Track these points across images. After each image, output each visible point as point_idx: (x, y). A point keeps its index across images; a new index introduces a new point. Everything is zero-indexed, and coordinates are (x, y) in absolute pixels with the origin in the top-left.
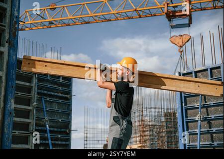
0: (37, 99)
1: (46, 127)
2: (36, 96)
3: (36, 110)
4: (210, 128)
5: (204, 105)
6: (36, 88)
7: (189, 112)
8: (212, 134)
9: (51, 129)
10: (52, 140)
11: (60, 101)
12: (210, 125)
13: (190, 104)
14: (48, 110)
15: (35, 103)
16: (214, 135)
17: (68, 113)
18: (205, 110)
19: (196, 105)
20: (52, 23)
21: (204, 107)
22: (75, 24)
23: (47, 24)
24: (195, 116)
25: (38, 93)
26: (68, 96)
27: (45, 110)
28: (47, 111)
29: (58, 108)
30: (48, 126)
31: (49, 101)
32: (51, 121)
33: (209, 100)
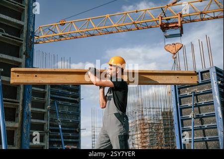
0: (51, 103)
1: (58, 127)
2: (49, 100)
3: (50, 112)
4: (202, 124)
5: (196, 104)
6: (49, 93)
7: (183, 110)
8: (204, 130)
9: (63, 129)
10: (64, 138)
11: (71, 104)
12: (202, 122)
14: (60, 111)
15: (49, 106)
16: (206, 130)
17: (78, 115)
18: (197, 109)
19: (189, 105)
20: (62, 37)
21: (196, 106)
22: (82, 36)
23: (58, 37)
24: (189, 114)
25: (51, 98)
26: (77, 100)
27: (57, 112)
28: (59, 113)
29: (69, 110)
30: (60, 126)
31: (60, 104)
32: (63, 121)
33: (201, 100)
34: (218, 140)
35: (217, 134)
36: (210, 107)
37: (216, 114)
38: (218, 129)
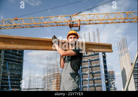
0: (4, 63)
1: (8, 77)
2: (3, 60)
3: (3, 68)
4: (93, 77)
5: (90, 66)
6: (3, 57)
7: (83, 69)
8: (94, 80)
9: (11, 78)
10: (11, 84)
11: (17, 64)
12: (93, 76)
13: (83, 66)
14: (9, 68)
15: (2, 65)
16: (95, 81)
17: (21, 70)
18: (91, 68)
19: (87, 66)
20: (16, 26)
21: (90, 67)
22: (27, 27)
23: (13, 26)
24: (86, 72)
25: (4, 59)
26: (21, 61)
27: (8, 68)
28: (9, 69)
29: (16, 67)
30: (9, 77)
31: (10, 64)
32: (11, 74)
33: (93, 64)
34: (102, 86)
35: (101, 83)
36: (98, 68)
37: (101, 72)
38: (102, 80)
